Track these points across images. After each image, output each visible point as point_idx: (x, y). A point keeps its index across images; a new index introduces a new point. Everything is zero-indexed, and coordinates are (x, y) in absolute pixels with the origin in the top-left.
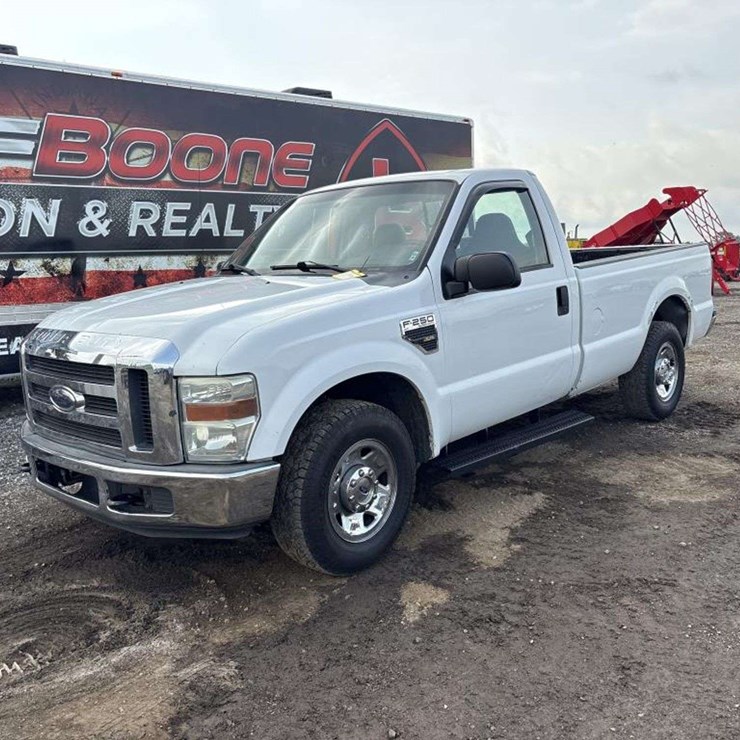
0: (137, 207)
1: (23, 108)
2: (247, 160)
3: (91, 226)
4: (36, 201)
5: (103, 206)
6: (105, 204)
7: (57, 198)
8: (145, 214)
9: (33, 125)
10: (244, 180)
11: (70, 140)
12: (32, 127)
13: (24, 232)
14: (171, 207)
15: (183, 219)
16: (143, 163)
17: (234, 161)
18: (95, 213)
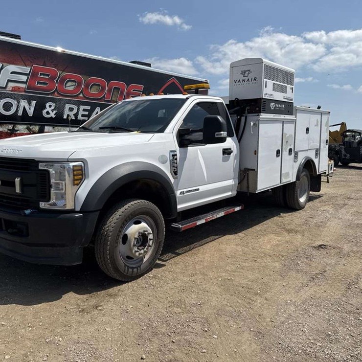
0: (67, 106)
1: (24, 62)
2: (115, 90)
3: (48, 113)
4: (26, 101)
5: (53, 105)
6: (54, 104)
7: (34, 100)
8: (71, 109)
9: (27, 70)
10: (113, 99)
11: (42, 76)
12: (26, 70)
13: (20, 113)
14: (82, 107)
15: (87, 113)
16: (71, 88)
17: (110, 90)
18: (50, 107)
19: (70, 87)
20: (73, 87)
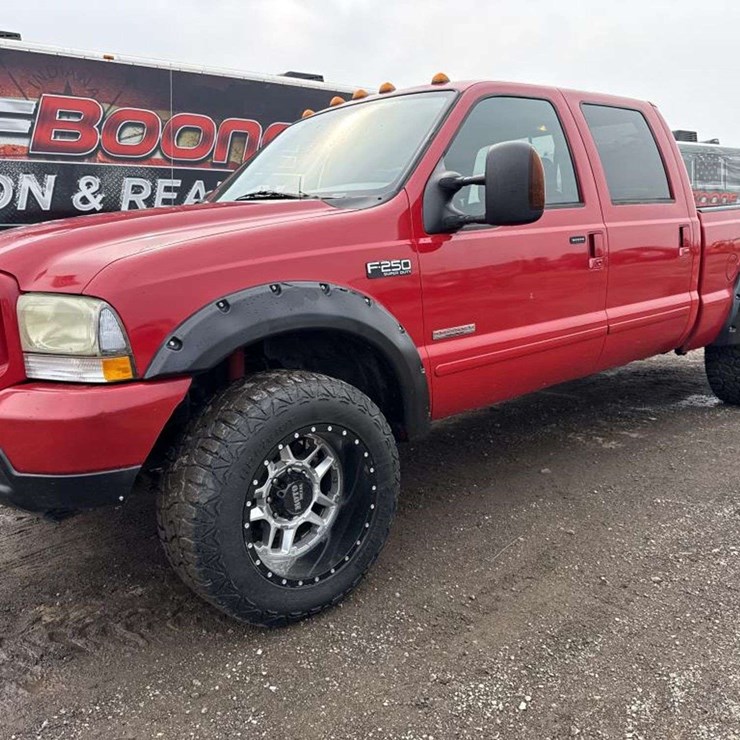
0: (128, 183)
1: (21, 90)
2: (236, 139)
3: (84, 200)
4: (32, 176)
5: (96, 182)
6: (98, 180)
7: (52, 174)
8: (137, 189)
9: (29, 105)
10: (232, 159)
11: (65, 119)
12: (27, 107)
13: (22, 205)
14: (162, 183)
15: (173, 195)
16: (134, 141)
17: (223, 141)
18: (89, 188)
19: (131, 138)
20: (138, 138)
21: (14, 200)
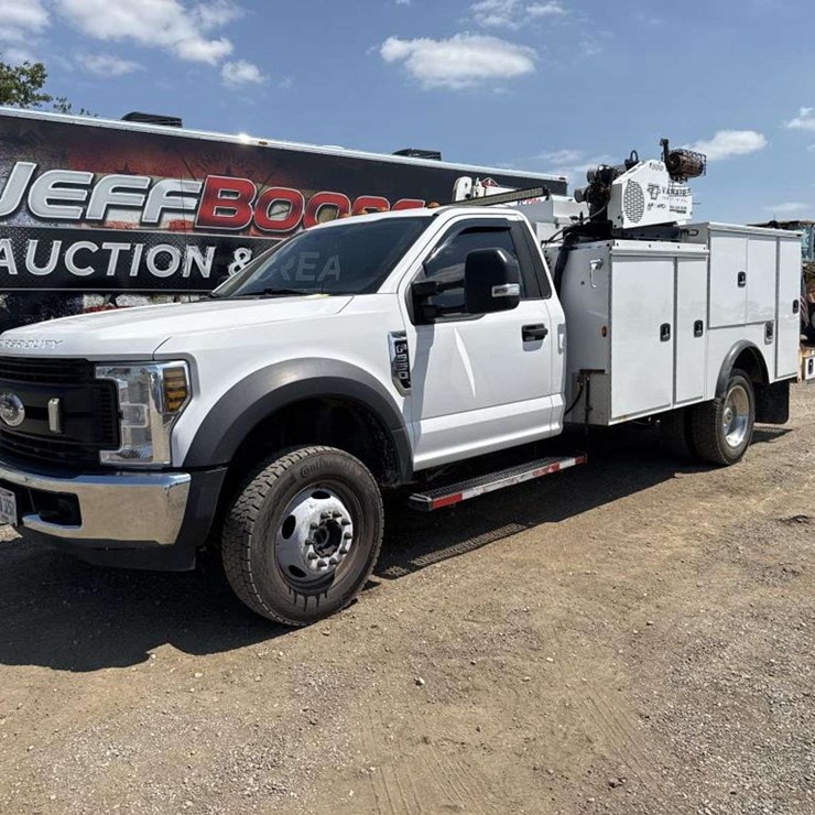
1: (189, 171)
3: (237, 269)
4: (196, 248)
5: (248, 253)
6: (250, 252)
7: (212, 245)
9: (196, 185)
11: (225, 197)
12: (194, 187)
13: (186, 273)
15: (313, 267)
16: (281, 218)
18: (242, 258)
19: (279, 214)
20: (285, 214)
21: (180, 268)
